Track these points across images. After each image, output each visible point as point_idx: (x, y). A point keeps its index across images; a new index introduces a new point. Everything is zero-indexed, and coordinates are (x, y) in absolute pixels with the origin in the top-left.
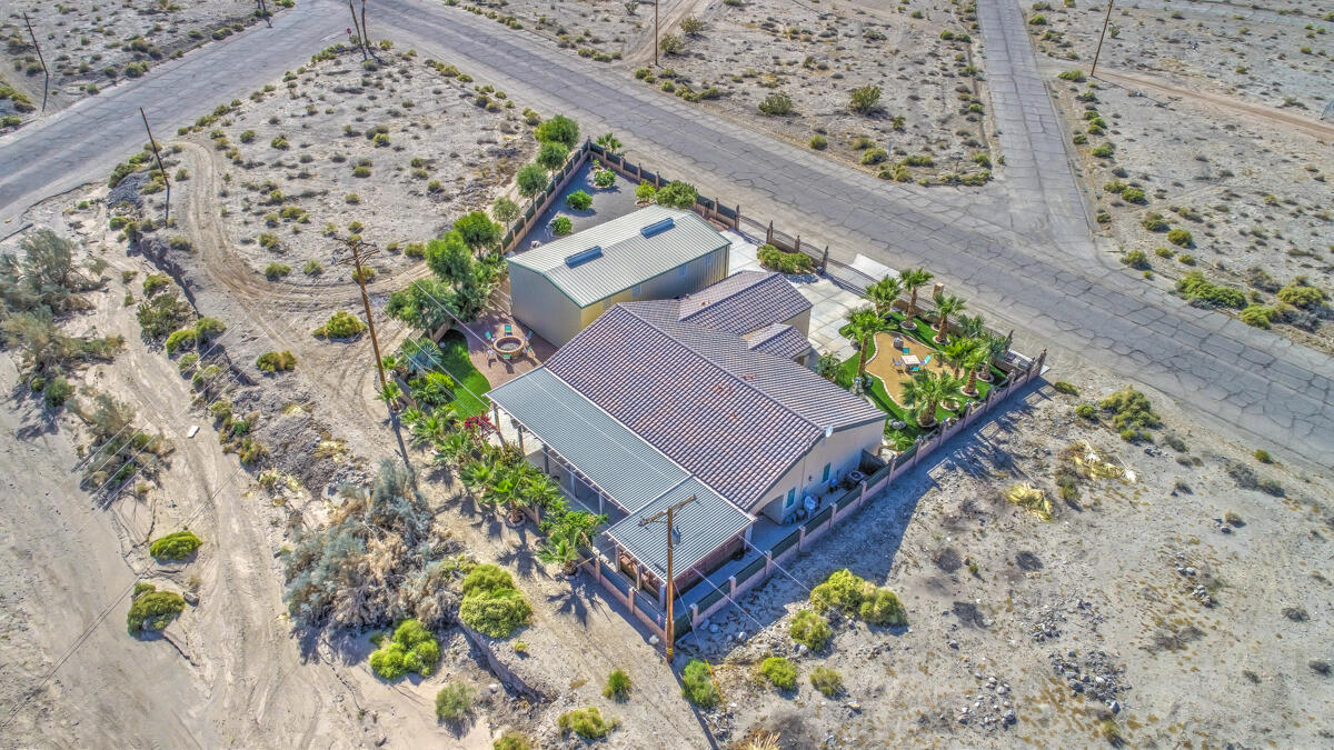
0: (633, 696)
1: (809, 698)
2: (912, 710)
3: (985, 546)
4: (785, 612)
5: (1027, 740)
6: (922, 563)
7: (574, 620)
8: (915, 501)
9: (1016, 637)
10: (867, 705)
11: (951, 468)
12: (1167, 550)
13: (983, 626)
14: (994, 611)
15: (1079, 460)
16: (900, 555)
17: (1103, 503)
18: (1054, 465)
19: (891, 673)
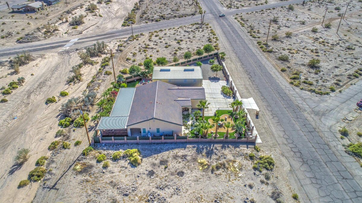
0: (78, 146)
1: (101, 165)
2: (113, 179)
3: (173, 165)
4: (119, 150)
5: (124, 200)
6: (158, 160)
7: (88, 131)
8: (175, 148)
9: (153, 184)
10: (106, 173)
11: (194, 147)
12: (220, 194)
13: (150, 177)
14: (157, 177)
15: (231, 164)
16: (156, 155)
17: (222, 176)
18: (222, 161)
19: (120, 172)
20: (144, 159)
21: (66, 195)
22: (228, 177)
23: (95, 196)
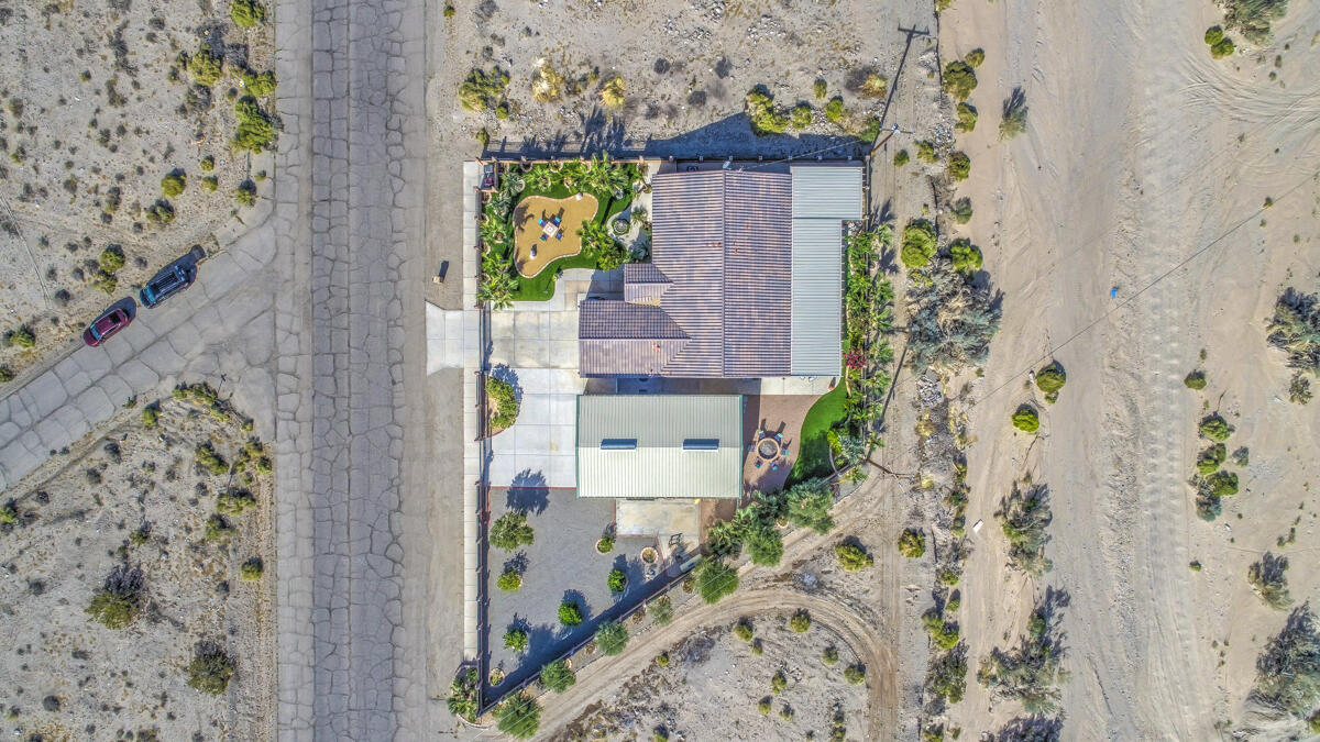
0: (899, 150)
1: (832, 91)
3: (672, 90)
4: (801, 135)
5: (769, 7)
6: (711, 108)
7: (892, 209)
8: (672, 140)
9: (716, 43)
10: (814, 69)
11: (629, 142)
12: (589, 15)
13: (724, 60)
14: (710, 60)
15: (554, 93)
16: (716, 119)
17: (578, 62)
18: (572, 100)
19: (788, 74)
20: (741, 110)
21: (878, 16)
22: (567, 58)
23: (824, 14)
